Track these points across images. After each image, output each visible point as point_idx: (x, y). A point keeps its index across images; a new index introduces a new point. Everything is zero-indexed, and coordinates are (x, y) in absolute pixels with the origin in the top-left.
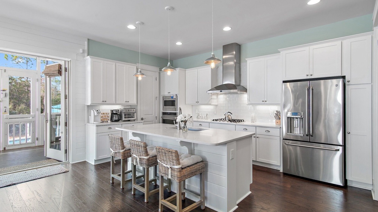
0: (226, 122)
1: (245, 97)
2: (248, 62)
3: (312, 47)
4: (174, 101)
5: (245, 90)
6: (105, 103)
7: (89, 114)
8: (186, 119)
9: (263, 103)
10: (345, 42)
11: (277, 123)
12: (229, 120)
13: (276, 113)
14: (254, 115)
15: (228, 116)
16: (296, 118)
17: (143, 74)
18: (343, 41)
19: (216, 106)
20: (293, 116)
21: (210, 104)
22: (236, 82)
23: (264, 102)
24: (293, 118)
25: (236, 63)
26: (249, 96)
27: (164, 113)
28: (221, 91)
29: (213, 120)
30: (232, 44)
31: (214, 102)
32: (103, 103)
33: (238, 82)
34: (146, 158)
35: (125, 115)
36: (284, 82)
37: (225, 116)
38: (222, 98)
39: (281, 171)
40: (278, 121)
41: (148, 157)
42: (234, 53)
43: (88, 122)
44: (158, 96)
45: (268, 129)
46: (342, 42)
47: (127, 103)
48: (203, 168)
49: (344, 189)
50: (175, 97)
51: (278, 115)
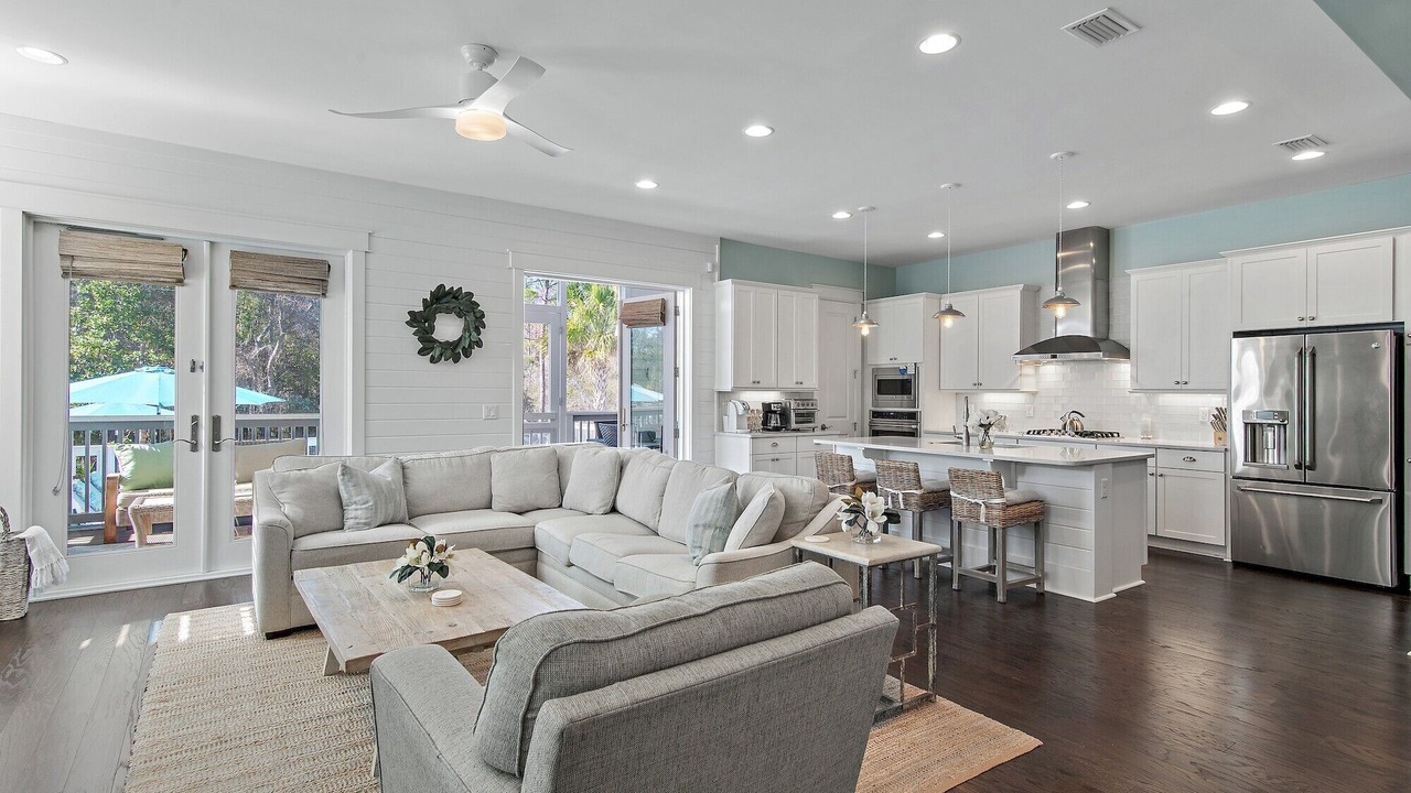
0: (1067, 437)
1: (1123, 370)
2: (1134, 279)
3: (1314, 250)
4: (909, 381)
5: (1123, 352)
6: (756, 385)
7: (722, 413)
8: (992, 420)
9: (1178, 387)
10: (1403, 240)
11: (1220, 439)
12: (1077, 433)
13: (1216, 412)
14: (1149, 419)
15: (1071, 422)
16: (1270, 425)
17: (871, 323)
18: (1397, 238)
19: (1034, 394)
20: (1258, 421)
21: (1017, 391)
22: (1095, 329)
23: (1181, 386)
24: (1261, 424)
25: (1095, 267)
26: (1136, 367)
27: (876, 415)
28: (1055, 357)
29: (1028, 433)
30: (1085, 229)
31: (1028, 384)
32: (754, 386)
33: (1102, 329)
34: (918, 492)
35: (797, 415)
36: (1237, 334)
37: (1062, 423)
38: (1051, 372)
39: (1228, 559)
40: (1221, 434)
41: (922, 491)
42: (1092, 244)
43: (721, 428)
44: (859, 367)
45: (1190, 455)
46: (1394, 240)
47: (800, 386)
48: (1042, 513)
49: (1398, 597)
50: (911, 371)
51: (1221, 419)
